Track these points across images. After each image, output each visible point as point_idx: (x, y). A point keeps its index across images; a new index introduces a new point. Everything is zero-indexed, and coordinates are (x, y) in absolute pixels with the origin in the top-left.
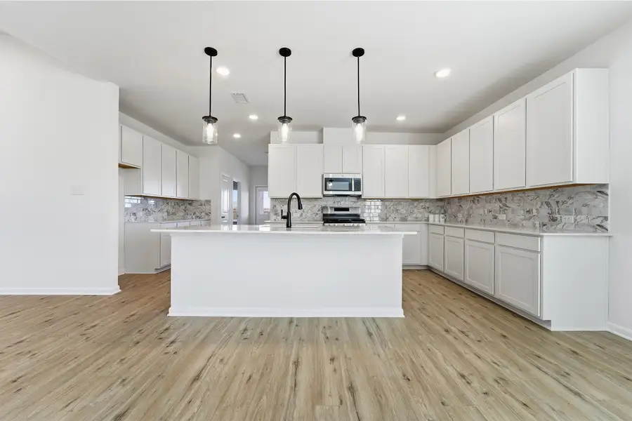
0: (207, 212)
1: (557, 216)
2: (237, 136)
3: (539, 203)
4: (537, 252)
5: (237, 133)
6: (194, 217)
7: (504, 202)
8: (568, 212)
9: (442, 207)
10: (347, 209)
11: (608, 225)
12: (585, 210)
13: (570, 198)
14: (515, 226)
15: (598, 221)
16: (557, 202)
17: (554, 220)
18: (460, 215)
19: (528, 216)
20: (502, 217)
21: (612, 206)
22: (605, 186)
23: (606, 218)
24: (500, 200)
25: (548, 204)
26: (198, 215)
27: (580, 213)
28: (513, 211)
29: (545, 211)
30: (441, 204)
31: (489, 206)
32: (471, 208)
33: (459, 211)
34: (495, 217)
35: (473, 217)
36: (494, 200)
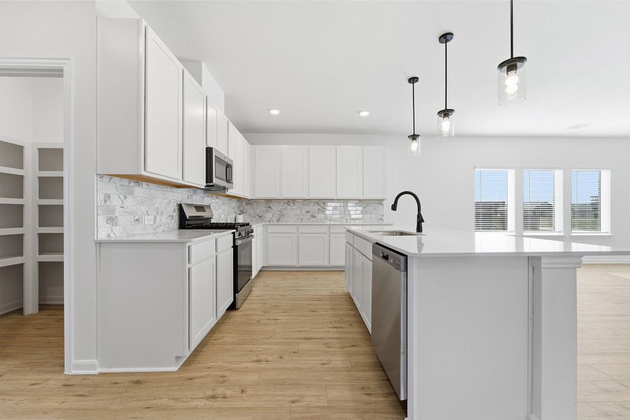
7: (322, 205)
12: (374, 212)
15: (380, 217)
18: (269, 216)
20: (321, 216)
24: (318, 204)
33: (267, 212)
34: (314, 217)
35: (288, 217)
36: (312, 204)
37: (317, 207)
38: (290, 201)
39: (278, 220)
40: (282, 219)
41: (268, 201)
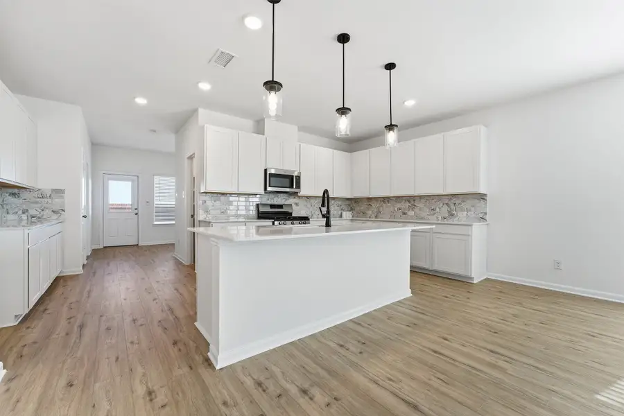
0: (56, 208)
1: (454, 212)
2: (141, 101)
3: (441, 205)
4: (469, 235)
5: (144, 96)
6: (24, 217)
7: (413, 203)
8: (462, 210)
9: (349, 205)
10: (281, 206)
11: (487, 217)
12: (473, 209)
13: (464, 202)
14: (422, 218)
15: (481, 215)
16: (455, 204)
17: (452, 215)
18: (370, 212)
19: (432, 212)
20: (411, 213)
21: (490, 207)
22: (485, 195)
23: (486, 214)
24: (409, 201)
25: (447, 204)
26: (33, 212)
27: (470, 210)
28: (420, 209)
29: (445, 209)
30: (348, 202)
31: (399, 206)
32: (382, 206)
33: (368, 209)
34: (404, 214)
35: (383, 214)
36: (404, 201)
37: (408, 204)
38: (386, 200)
39: (376, 217)
40: (380, 215)
41: (369, 199)
